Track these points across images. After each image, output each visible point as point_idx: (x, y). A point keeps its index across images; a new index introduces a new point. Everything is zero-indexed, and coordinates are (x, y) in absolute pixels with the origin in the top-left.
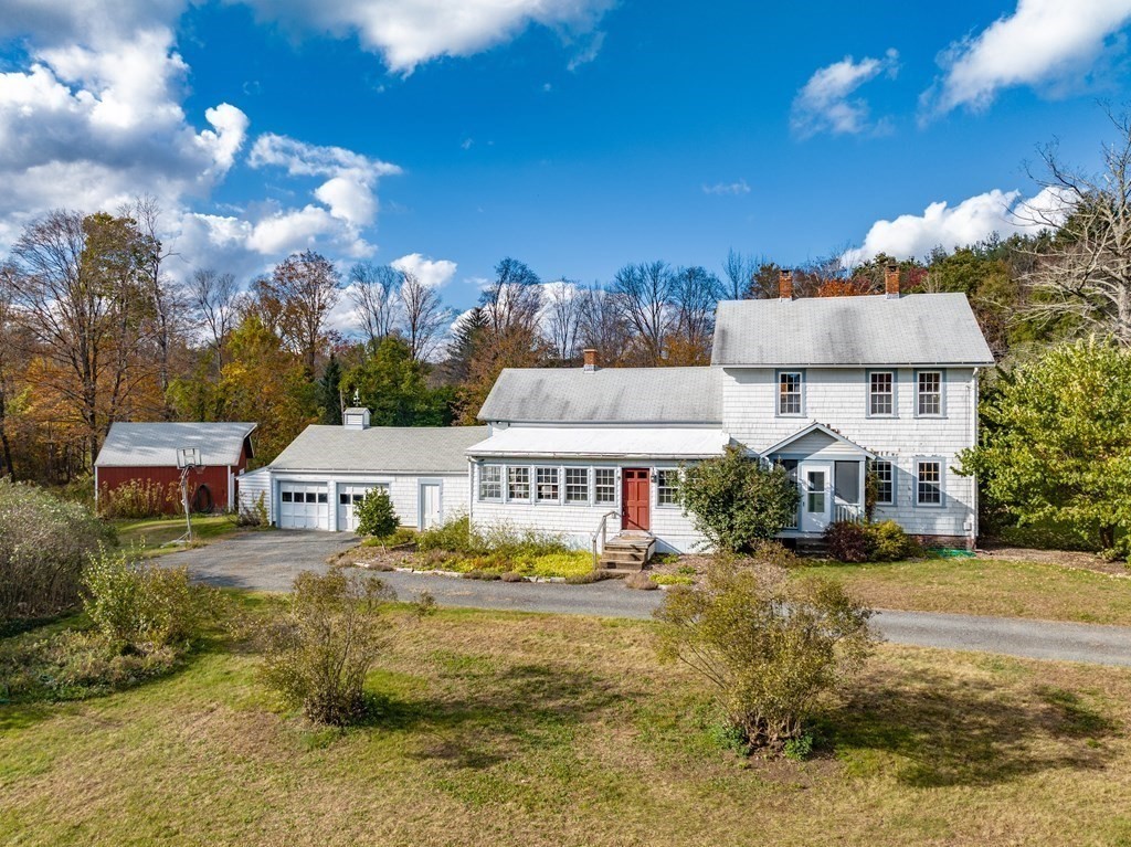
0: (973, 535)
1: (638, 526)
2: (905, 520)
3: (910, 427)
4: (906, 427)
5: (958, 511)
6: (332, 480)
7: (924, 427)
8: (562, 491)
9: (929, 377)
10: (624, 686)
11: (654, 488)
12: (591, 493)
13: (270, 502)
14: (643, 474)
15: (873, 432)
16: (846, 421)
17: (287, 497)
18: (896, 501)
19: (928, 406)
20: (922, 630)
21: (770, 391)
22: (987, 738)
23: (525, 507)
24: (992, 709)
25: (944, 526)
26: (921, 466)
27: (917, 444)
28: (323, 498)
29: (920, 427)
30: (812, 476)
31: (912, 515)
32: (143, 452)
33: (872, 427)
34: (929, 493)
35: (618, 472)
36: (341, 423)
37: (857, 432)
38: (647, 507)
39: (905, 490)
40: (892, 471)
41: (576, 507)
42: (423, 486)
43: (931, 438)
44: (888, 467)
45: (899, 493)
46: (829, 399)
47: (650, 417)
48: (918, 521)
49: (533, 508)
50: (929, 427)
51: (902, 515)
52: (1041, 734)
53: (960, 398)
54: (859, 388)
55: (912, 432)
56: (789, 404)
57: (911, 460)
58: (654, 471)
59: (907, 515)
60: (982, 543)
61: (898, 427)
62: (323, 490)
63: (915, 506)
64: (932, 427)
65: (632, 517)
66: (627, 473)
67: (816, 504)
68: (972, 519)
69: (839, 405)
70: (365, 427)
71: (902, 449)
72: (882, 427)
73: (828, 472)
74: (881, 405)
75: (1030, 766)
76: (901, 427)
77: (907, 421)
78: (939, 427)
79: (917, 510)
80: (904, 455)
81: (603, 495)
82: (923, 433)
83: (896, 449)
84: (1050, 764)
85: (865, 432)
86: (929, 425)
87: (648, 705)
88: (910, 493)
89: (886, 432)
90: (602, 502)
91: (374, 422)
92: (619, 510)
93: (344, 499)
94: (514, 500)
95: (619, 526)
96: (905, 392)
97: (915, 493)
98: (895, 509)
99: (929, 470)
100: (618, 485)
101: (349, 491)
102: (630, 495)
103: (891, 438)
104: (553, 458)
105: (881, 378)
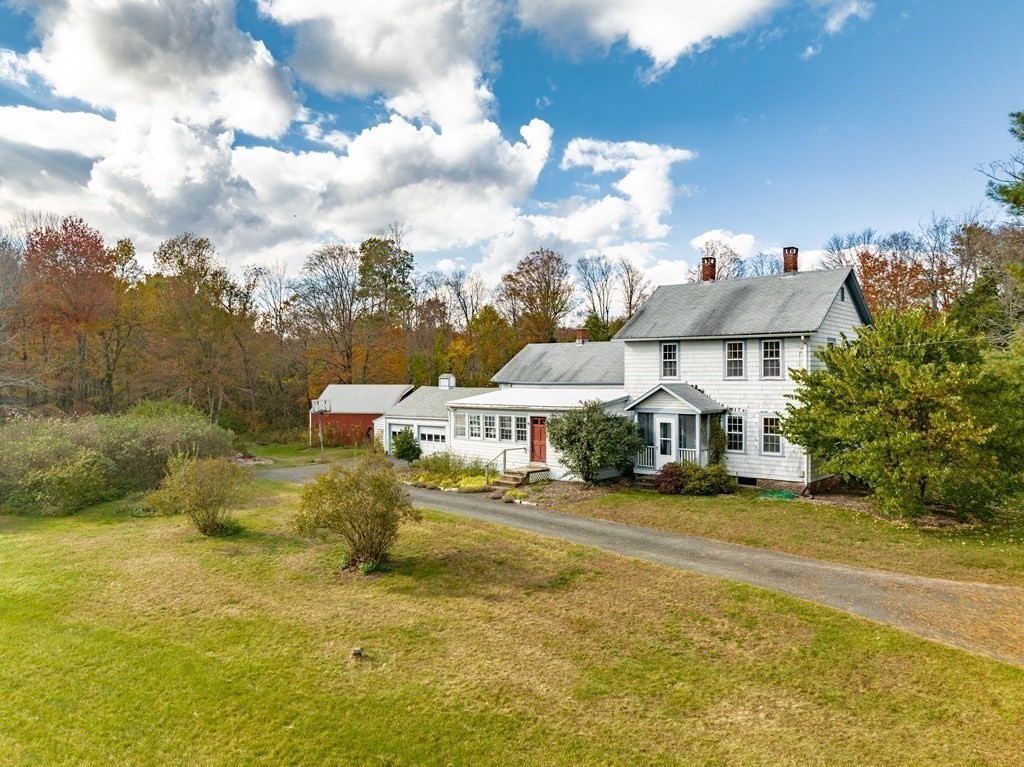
0: (806, 481)
1: (539, 458)
2: (753, 466)
3: (756, 388)
4: (752, 387)
5: (794, 460)
6: (416, 423)
7: (767, 387)
8: (498, 433)
9: (771, 345)
12: (514, 434)
13: (385, 437)
14: (544, 421)
15: (729, 392)
16: (708, 383)
18: (746, 450)
19: (771, 368)
21: (656, 358)
23: (477, 443)
26: (766, 420)
27: (762, 402)
29: (764, 388)
30: (663, 426)
31: (758, 462)
33: (728, 387)
34: (772, 443)
35: (528, 420)
36: (437, 385)
37: (716, 392)
38: (544, 447)
39: (753, 440)
40: (743, 425)
41: (506, 444)
43: (772, 397)
44: (740, 421)
45: (748, 443)
46: (696, 365)
48: (763, 467)
49: (481, 443)
50: (771, 388)
51: (750, 461)
53: (795, 362)
54: (717, 356)
55: (758, 392)
56: (670, 370)
57: (757, 415)
58: (548, 419)
59: (754, 462)
61: (748, 387)
63: (760, 455)
64: (774, 388)
65: (536, 452)
66: (534, 421)
67: (665, 448)
68: (805, 468)
69: (704, 369)
70: (451, 388)
71: (751, 406)
72: (735, 387)
73: (674, 423)
74: (735, 369)
76: (750, 387)
77: (754, 383)
78: (779, 388)
79: (762, 458)
80: (752, 411)
81: (521, 437)
82: (766, 392)
83: (746, 406)
85: (723, 392)
86: (770, 386)
88: (757, 443)
89: (738, 392)
90: (520, 441)
92: (528, 446)
93: (424, 437)
94: (474, 438)
95: (529, 458)
96: (753, 356)
97: (760, 444)
98: (744, 456)
99: (772, 424)
100: (528, 428)
101: (424, 431)
102: (536, 437)
103: (742, 397)
104: (490, 409)
105: (735, 349)
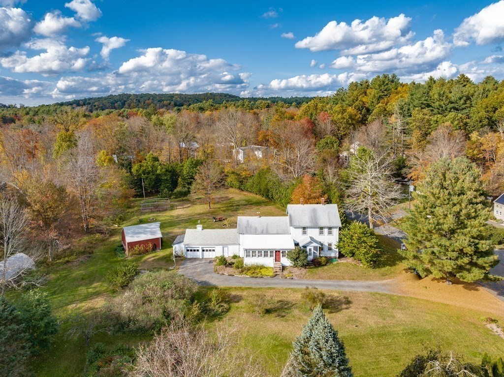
0: (338, 256)
1: (278, 261)
3: (327, 237)
5: (335, 253)
6: (200, 247)
8: (263, 255)
9: (330, 228)
10: (294, 302)
11: (281, 254)
12: (269, 256)
13: (184, 250)
14: (279, 252)
16: (316, 236)
17: (188, 250)
18: (324, 251)
19: (330, 233)
20: (330, 285)
21: (301, 230)
22: (337, 306)
24: (338, 301)
25: (333, 255)
27: (328, 240)
28: (198, 250)
30: (309, 249)
31: (327, 253)
32: (138, 237)
33: (320, 237)
34: (330, 249)
35: (274, 251)
36: (196, 229)
37: (317, 238)
38: (280, 258)
39: (326, 249)
40: (324, 245)
41: (266, 258)
42: (223, 248)
43: (330, 239)
46: (312, 232)
47: (275, 232)
49: (257, 258)
51: (325, 253)
52: (343, 304)
53: (336, 232)
54: (318, 230)
56: (304, 233)
57: (327, 243)
58: (281, 251)
60: (339, 258)
62: (198, 249)
63: (327, 251)
65: (277, 259)
66: (276, 252)
67: (310, 254)
68: (337, 253)
69: (314, 233)
70: (202, 230)
71: (325, 241)
72: (322, 237)
73: (312, 248)
74: (321, 233)
75: (341, 309)
76: (325, 237)
78: (332, 237)
84: (344, 309)
86: (330, 236)
87: (297, 305)
90: (271, 257)
91: (204, 228)
92: (274, 258)
93: (203, 251)
94: (254, 257)
95: (275, 261)
96: (326, 231)
99: (330, 245)
100: (274, 254)
101: (204, 249)
102: (277, 256)
103: (323, 239)
104: (261, 249)
105: (321, 228)
